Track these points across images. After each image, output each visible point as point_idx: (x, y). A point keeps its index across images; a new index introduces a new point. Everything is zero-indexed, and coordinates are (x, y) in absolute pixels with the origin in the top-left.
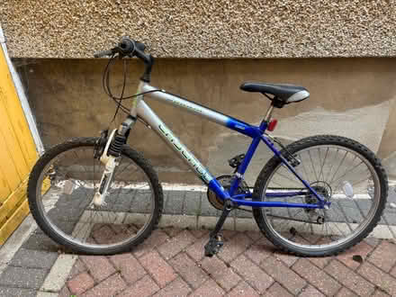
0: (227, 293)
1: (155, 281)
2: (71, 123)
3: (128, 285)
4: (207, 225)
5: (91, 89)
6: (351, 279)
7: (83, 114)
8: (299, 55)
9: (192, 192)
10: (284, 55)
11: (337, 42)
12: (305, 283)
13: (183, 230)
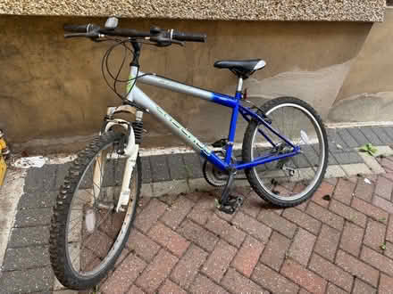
0: (239, 249)
1: (172, 253)
2: (29, 93)
3: (148, 263)
4: (198, 187)
5: (57, 52)
6: (326, 216)
7: (46, 82)
8: (290, 17)
9: (172, 155)
10: (277, 18)
11: (324, 6)
12: (295, 227)
13: (178, 196)
